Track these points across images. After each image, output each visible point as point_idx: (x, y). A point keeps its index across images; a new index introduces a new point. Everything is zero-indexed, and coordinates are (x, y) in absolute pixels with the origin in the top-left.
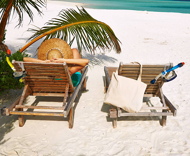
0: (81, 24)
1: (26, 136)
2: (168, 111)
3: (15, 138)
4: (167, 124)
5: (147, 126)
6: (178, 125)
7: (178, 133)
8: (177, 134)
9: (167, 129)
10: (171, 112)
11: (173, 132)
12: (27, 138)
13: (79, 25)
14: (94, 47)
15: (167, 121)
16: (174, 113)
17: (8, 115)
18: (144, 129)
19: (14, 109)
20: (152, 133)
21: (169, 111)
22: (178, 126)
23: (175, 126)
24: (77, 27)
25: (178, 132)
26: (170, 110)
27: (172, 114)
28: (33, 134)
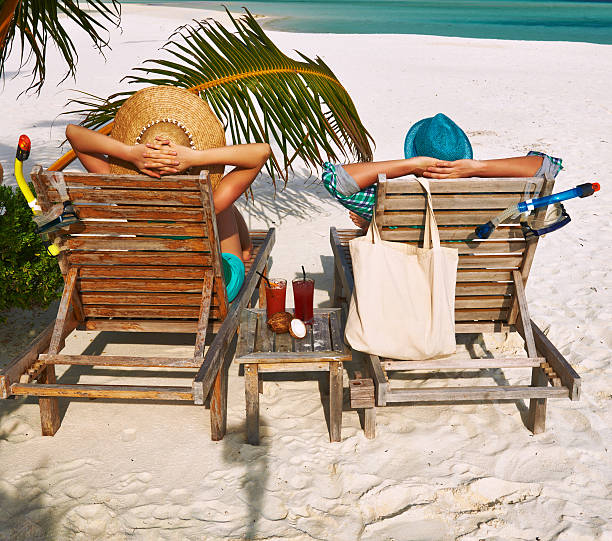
0: (247, 80)
1: (67, 466)
2: (551, 381)
3: (27, 475)
4: (548, 423)
5: (479, 431)
6: (587, 429)
7: (586, 454)
8: (583, 458)
9: (550, 442)
10: (563, 385)
11: (570, 453)
12: (70, 472)
13: (241, 85)
14: (286, 158)
15: (550, 413)
16: (570, 389)
17: (5, 396)
18: (468, 442)
19: (24, 379)
20: (495, 454)
21: (554, 380)
22: (584, 431)
23: (574, 431)
24: (234, 91)
25: (584, 451)
26: (558, 376)
27: (566, 391)
28: (88, 461)
